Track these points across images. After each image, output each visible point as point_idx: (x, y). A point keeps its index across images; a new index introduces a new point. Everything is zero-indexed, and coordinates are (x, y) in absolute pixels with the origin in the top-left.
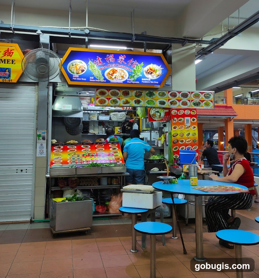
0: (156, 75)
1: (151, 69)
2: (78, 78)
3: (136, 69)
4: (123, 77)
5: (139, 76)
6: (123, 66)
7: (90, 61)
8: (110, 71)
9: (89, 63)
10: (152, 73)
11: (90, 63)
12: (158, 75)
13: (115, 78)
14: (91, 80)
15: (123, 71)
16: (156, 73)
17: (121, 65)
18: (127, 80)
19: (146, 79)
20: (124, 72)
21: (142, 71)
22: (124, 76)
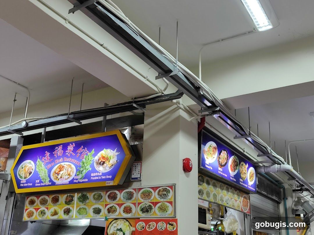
0: (109, 166)
1: (103, 157)
2: (25, 183)
3: (85, 161)
4: (69, 175)
5: (88, 170)
6: (70, 159)
7: (39, 160)
8: (56, 169)
9: (37, 162)
10: (104, 163)
11: (39, 162)
12: (112, 165)
13: (61, 177)
14: (37, 185)
15: (71, 166)
16: (109, 161)
17: (69, 157)
18: (73, 179)
19: (96, 174)
20: (71, 168)
21: (92, 162)
22: (71, 174)
